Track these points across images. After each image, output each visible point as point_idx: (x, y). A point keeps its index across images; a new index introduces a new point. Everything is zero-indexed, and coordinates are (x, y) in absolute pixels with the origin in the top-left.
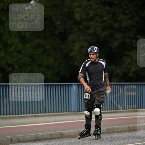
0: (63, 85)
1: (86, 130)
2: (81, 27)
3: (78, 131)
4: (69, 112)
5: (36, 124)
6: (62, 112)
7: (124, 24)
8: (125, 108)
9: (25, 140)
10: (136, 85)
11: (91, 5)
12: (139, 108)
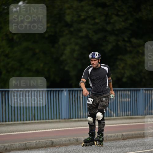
0: (53, 91)
1: (90, 137)
2: (72, 29)
3: (69, 139)
4: (59, 119)
5: (25, 132)
6: (52, 119)
7: (118, 27)
8: (119, 115)
9: (13, 148)
10: (130, 90)
11: (82, 6)
12: (133, 115)
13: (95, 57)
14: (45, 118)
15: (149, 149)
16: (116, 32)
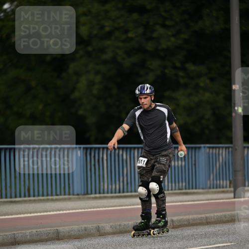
1: (143, 221)
2: (90, 49)
3: (85, 227)
4: (69, 194)
5: (13, 216)
6: (57, 195)
7: (164, 45)
11: (106, 12)
12: (189, 189)
13: (146, 92)
14: (45, 193)
15: (214, 244)
16: (162, 54)
